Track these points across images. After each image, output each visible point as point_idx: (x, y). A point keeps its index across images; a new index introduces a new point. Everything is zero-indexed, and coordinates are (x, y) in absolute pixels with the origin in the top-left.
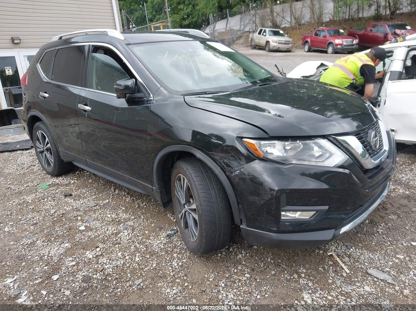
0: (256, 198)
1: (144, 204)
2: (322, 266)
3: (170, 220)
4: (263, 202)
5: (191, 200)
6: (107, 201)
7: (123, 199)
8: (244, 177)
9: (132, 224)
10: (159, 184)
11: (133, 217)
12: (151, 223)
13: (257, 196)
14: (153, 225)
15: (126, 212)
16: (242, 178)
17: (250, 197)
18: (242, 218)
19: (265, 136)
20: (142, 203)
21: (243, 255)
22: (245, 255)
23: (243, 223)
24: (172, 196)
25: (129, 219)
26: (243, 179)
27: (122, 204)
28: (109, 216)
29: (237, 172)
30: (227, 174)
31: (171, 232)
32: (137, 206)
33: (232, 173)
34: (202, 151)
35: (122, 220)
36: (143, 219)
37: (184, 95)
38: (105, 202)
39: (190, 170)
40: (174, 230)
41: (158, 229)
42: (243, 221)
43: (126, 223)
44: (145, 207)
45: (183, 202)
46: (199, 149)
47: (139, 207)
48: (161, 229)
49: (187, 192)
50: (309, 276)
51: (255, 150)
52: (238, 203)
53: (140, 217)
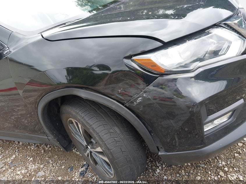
0: (172, 121)
1: (48, 146)
2: (235, 152)
3: (77, 155)
4: (180, 124)
5: (92, 140)
6: (14, 156)
7: (28, 149)
8: (149, 102)
9: (43, 174)
10: (53, 134)
11: (42, 166)
12: (61, 166)
13: (172, 119)
14: (63, 167)
15: (34, 162)
16: (147, 105)
17: (163, 123)
18: (159, 146)
19: (159, 44)
20: (47, 146)
21: (160, 168)
22: (162, 167)
23: (160, 149)
24: (71, 138)
25: (39, 169)
26: (149, 105)
27: (29, 154)
28: (19, 173)
29: (139, 100)
30: (127, 105)
31: (82, 169)
32: (42, 151)
33: (132, 102)
34: (86, 89)
35: (33, 173)
36: (52, 164)
37: (41, 33)
38: (12, 158)
39: (80, 113)
40: (84, 165)
41: (69, 170)
42: (159, 148)
43: (37, 175)
44: (50, 149)
45: (85, 143)
46: (81, 88)
47: (44, 151)
48: (72, 168)
49: (85, 135)
50: (233, 168)
51: (152, 66)
52: (150, 132)
53: (48, 163)
